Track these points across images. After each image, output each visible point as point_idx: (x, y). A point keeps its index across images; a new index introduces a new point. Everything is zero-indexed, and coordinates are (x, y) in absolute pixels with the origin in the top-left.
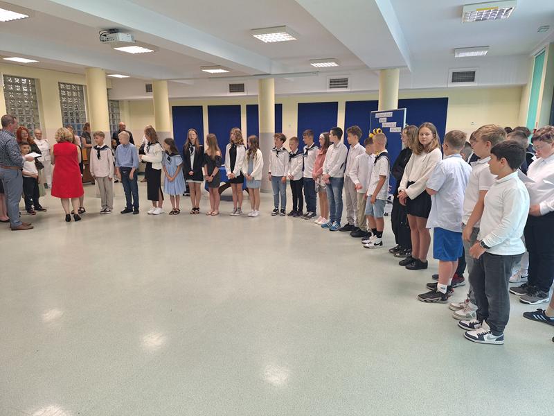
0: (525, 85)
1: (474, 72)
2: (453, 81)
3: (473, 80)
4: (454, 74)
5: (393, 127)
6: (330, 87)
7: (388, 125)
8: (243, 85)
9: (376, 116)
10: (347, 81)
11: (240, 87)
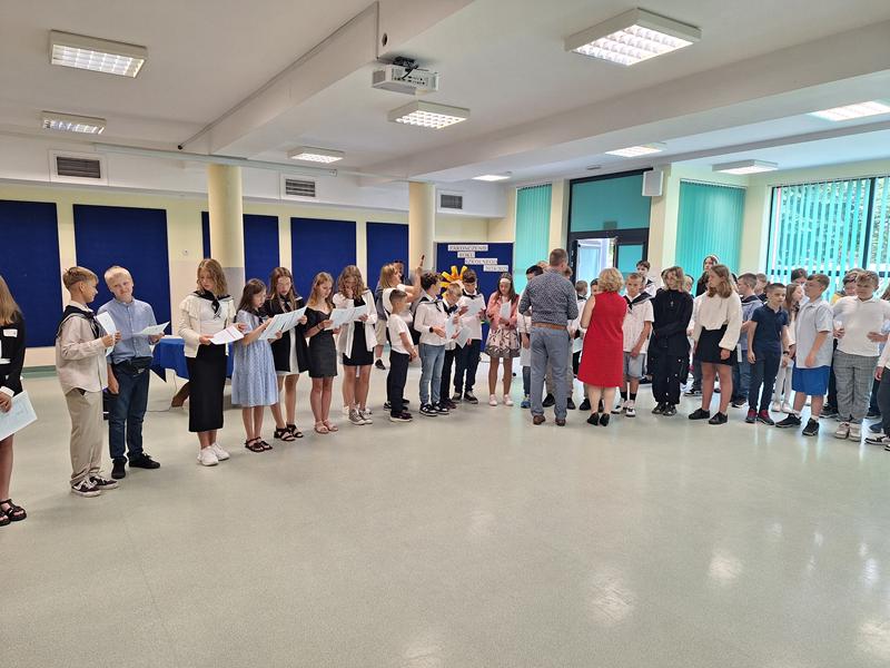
1: (460, 198)
2: (442, 206)
3: (460, 207)
5: (491, 265)
6: (287, 193)
7: (481, 261)
8: (97, 163)
9: (450, 248)
10: (313, 186)
11: (91, 168)
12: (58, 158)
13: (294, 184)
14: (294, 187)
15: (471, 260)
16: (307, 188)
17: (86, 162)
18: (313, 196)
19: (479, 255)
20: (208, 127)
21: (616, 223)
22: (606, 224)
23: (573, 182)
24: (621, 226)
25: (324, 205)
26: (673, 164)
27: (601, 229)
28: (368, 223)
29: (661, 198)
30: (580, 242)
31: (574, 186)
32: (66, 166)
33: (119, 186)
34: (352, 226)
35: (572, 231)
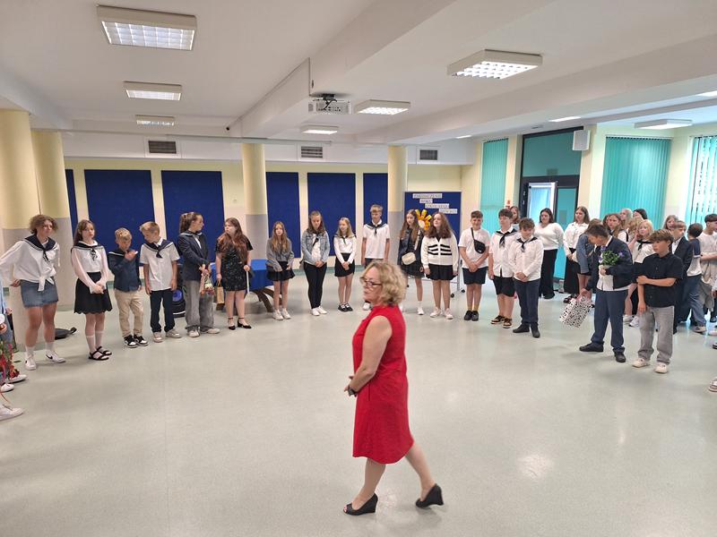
0: (471, 165)
1: (436, 152)
2: (421, 159)
3: (436, 158)
4: (421, 151)
5: (445, 208)
6: (303, 156)
7: (437, 206)
8: (174, 143)
9: (414, 196)
10: (321, 150)
11: (169, 147)
12: (150, 142)
13: (309, 150)
14: (307, 152)
15: (430, 205)
16: (317, 152)
17: (167, 143)
18: (321, 157)
19: (435, 201)
20: (240, 118)
21: (556, 170)
22: (549, 171)
23: (525, 137)
24: (561, 173)
25: (330, 163)
26: (599, 124)
27: (545, 174)
28: (364, 174)
29: (589, 151)
30: (530, 184)
31: (526, 140)
32: (155, 147)
33: (188, 158)
34: (352, 176)
35: (524, 175)
